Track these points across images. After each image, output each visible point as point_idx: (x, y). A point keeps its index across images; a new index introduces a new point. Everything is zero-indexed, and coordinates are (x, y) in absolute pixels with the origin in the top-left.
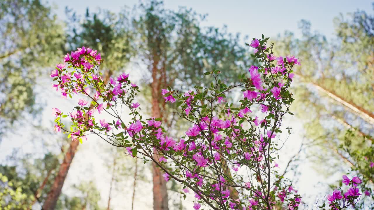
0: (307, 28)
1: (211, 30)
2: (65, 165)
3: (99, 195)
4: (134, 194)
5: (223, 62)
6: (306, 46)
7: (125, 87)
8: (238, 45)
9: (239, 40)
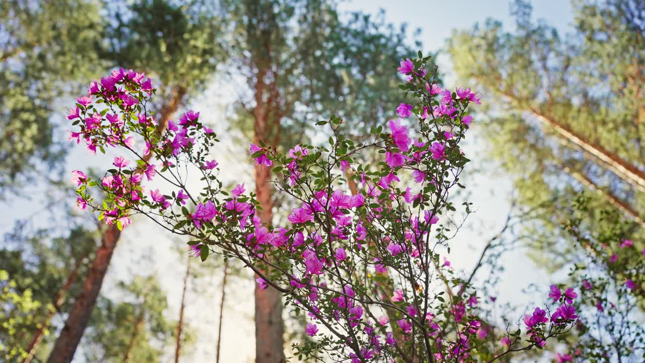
0: (525, 14)
1: (356, 16)
2: (103, 252)
3: (165, 299)
4: (223, 299)
5: (377, 75)
6: (522, 46)
7: (193, 134)
8: (403, 45)
9: (405, 37)
